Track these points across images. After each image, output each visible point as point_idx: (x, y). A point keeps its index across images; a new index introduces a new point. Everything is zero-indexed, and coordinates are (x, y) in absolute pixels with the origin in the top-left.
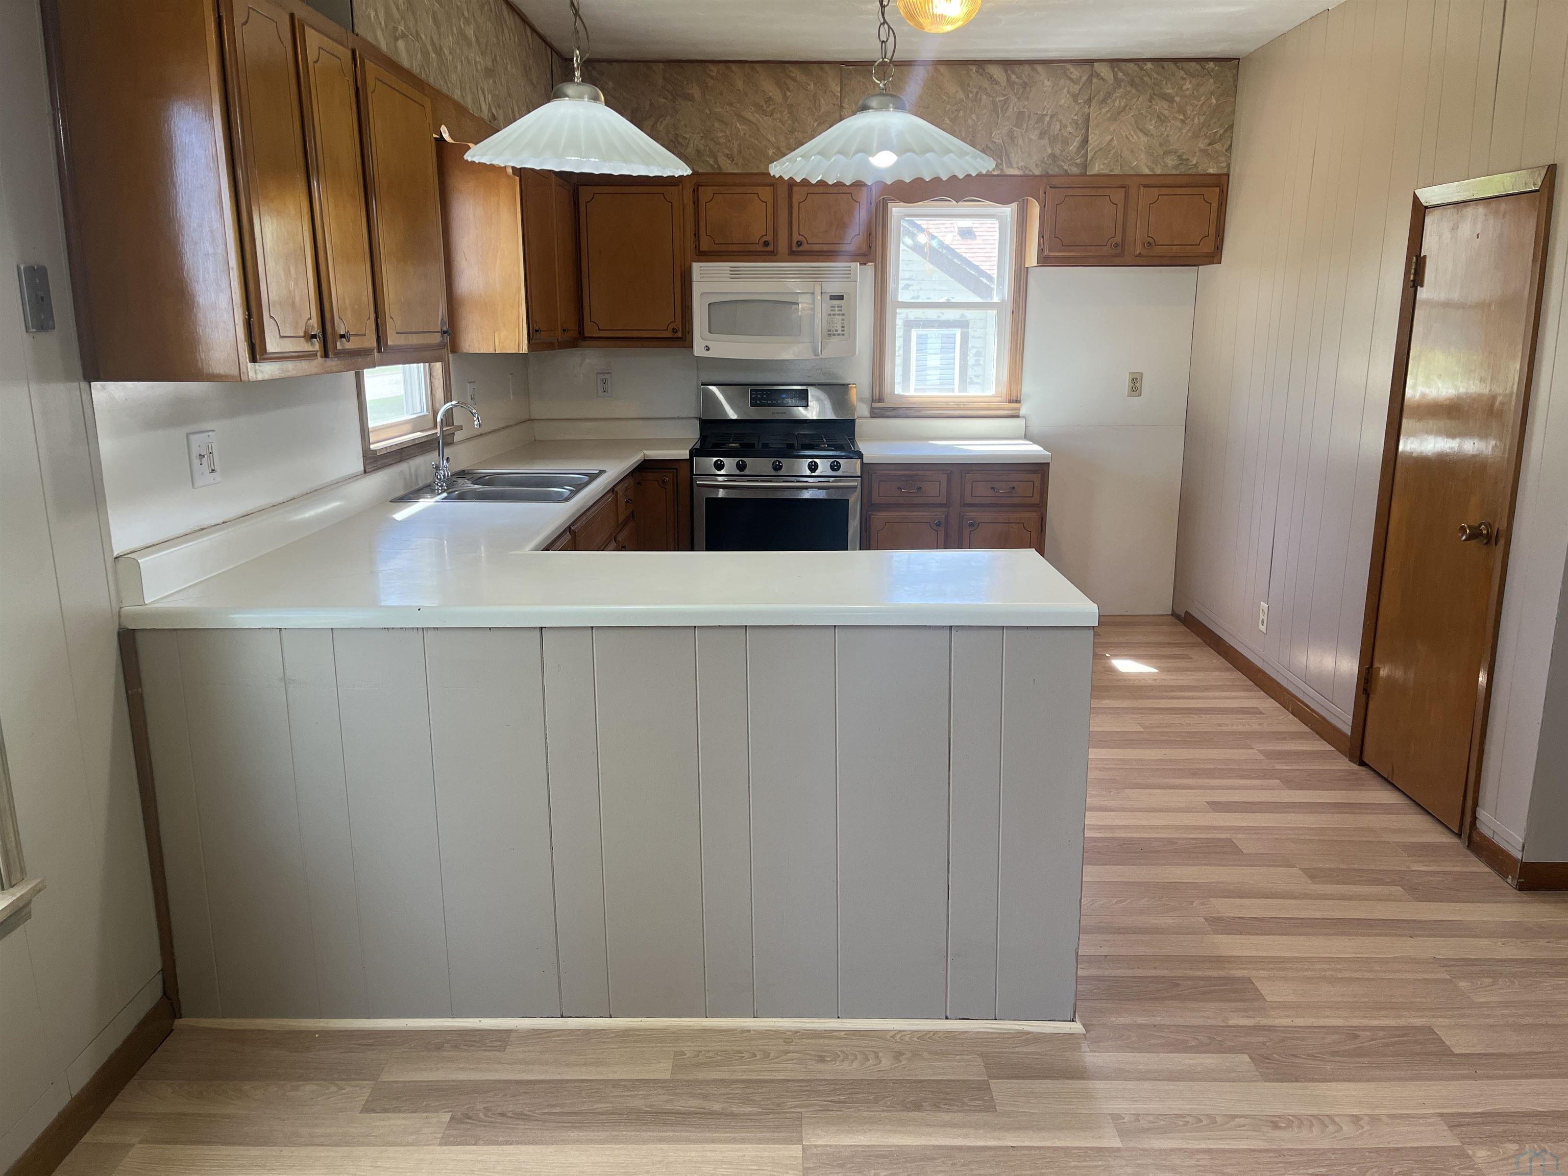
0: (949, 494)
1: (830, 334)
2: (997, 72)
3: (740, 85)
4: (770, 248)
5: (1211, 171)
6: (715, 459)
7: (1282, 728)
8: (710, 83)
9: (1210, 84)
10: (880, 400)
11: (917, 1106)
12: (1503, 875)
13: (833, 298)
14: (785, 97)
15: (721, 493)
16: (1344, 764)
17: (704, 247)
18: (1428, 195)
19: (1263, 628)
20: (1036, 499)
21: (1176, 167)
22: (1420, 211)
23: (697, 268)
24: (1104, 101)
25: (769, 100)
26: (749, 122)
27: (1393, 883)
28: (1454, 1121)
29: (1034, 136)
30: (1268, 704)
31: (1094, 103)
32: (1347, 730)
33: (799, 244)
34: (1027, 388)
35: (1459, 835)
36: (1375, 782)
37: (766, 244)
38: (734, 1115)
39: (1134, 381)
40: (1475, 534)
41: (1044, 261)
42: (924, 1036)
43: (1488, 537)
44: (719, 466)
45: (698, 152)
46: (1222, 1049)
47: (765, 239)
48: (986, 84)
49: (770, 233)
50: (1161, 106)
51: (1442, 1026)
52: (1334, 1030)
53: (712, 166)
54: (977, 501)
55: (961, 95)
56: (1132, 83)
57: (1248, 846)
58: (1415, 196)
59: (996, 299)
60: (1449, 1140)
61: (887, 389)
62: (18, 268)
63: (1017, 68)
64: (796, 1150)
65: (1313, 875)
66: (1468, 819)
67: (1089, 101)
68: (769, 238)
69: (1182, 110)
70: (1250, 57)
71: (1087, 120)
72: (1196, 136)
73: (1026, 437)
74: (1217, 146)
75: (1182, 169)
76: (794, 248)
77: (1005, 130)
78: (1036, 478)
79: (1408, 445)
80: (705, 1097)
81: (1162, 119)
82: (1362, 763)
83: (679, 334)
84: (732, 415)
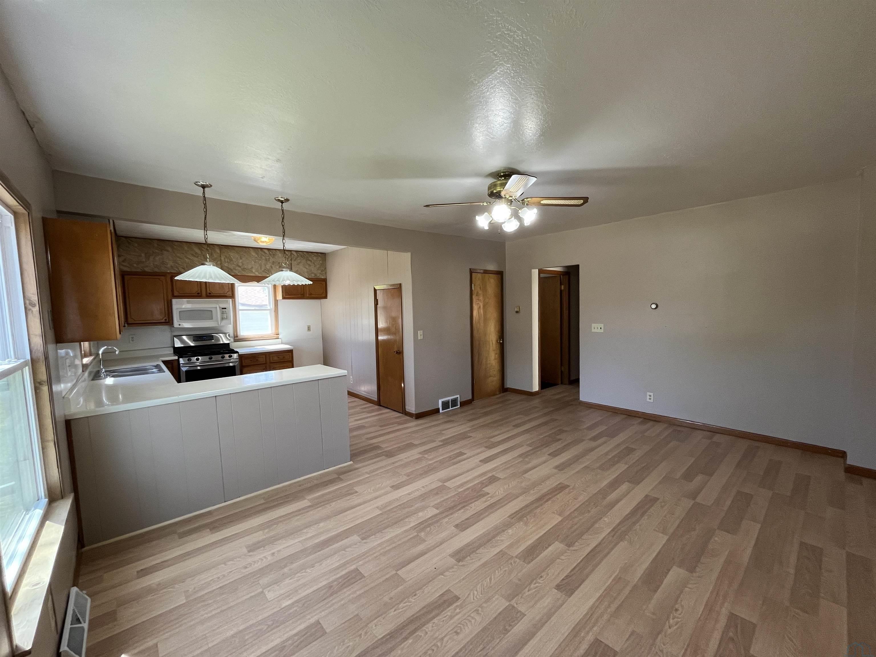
0: (266, 360)
1: (223, 319)
2: (266, 251)
3: (186, 248)
4: (200, 295)
5: (323, 278)
6: (196, 357)
7: (361, 403)
8: (175, 247)
9: (320, 258)
10: (237, 337)
11: (327, 485)
12: (412, 417)
13: (223, 309)
14: (202, 253)
15: (199, 368)
16: (377, 407)
17: (175, 295)
18: (377, 288)
19: (352, 382)
20: (290, 359)
21: (314, 276)
22: (375, 290)
23: (174, 301)
24: (295, 260)
25: (196, 253)
26: (190, 259)
27: (395, 424)
28: (420, 453)
29: (278, 267)
30: (357, 399)
31: (293, 260)
32: (376, 400)
33: (210, 293)
34: (280, 331)
35: (403, 413)
36: (384, 408)
37: (198, 293)
38: (286, 502)
39: (308, 328)
40: (397, 353)
41: (284, 298)
42: (320, 475)
43: (399, 353)
44: (198, 359)
45: (171, 266)
46: (379, 457)
47: (198, 292)
48: (263, 254)
49: (199, 290)
50: (309, 262)
51: (412, 441)
52: (396, 447)
53: (177, 271)
54: (274, 361)
55: (256, 256)
56: (301, 256)
57: (366, 425)
58: (374, 288)
59: (269, 308)
60: (420, 456)
61: (238, 334)
62: (48, 311)
63: (272, 251)
64: (306, 501)
65: (381, 426)
66: (404, 409)
67: (291, 260)
68: (199, 292)
69: (314, 264)
70: (328, 253)
71: (291, 264)
72: (318, 270)
73: (282, 343)
74: (323, 272)
75: (316, 277)
76: (208, 295)
77: (270, 265)
78: (290, 354)
79: (380, 338)
80: (278, 501)
81: (310, 265)
82: (381, 406)
83: (167, 321)
84: (192, 344)
